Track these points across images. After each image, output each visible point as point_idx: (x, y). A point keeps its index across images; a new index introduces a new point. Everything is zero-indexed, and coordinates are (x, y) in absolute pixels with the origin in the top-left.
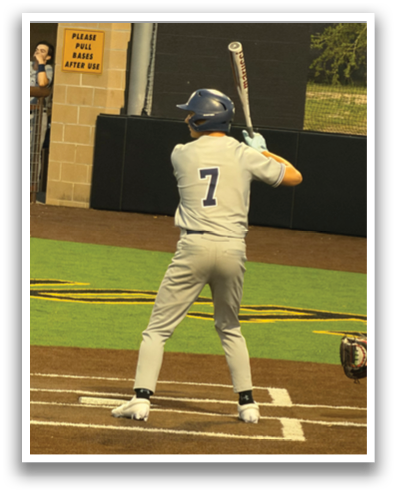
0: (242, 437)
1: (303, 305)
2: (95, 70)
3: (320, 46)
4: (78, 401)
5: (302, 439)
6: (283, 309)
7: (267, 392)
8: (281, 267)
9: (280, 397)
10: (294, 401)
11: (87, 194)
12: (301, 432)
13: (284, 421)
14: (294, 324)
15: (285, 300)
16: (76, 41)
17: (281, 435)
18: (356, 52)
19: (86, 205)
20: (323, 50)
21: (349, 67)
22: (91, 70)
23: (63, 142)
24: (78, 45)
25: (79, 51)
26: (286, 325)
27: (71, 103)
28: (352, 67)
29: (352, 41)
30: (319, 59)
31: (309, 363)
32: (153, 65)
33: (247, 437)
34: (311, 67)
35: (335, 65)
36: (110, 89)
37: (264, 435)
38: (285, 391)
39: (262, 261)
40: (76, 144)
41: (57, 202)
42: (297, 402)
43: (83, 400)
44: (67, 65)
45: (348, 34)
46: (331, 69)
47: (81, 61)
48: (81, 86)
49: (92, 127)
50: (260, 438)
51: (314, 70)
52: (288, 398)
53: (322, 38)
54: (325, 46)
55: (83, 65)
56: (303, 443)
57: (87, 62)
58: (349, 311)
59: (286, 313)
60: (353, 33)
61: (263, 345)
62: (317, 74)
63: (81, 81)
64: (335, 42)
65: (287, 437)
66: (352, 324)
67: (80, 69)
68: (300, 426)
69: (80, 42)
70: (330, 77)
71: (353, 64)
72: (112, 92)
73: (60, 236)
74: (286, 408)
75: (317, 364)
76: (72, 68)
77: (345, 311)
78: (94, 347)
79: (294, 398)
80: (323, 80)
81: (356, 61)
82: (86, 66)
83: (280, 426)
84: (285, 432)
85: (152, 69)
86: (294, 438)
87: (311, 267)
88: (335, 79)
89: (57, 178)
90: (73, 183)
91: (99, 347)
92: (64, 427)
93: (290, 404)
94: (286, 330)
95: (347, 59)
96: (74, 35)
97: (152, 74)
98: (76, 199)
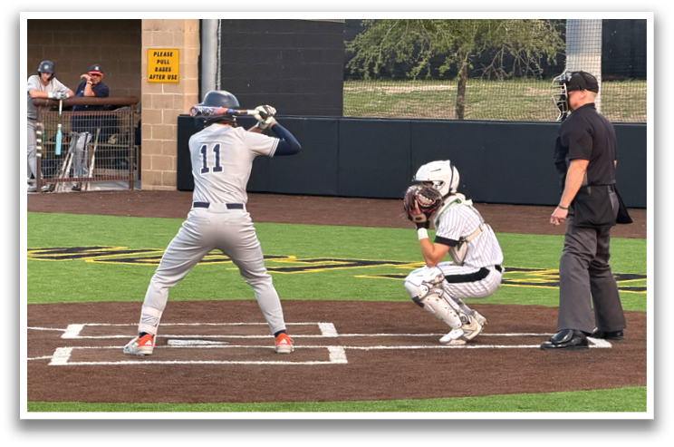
0: (297, 363)
1: (347, 256)
2: (174, 80)
3: (353, 49)
4: (166, 344)
5: (345, 361)
6: (331, 260)
7: (317, 326)
8: (330, 227)
9: (328, 329)
10: (339, 333)
11: (174, 179)
12: (345, 357)
13: (330, 348)
14: (339, 271)
15: (332, 253)
16: (157, 58)
17: (328, 360)
18: (382, 53)
19: (174, 188)
20: (355, 53)
21: (377, 65)
22: (171, 80)
23: (152, 139)
24: (158, 61)
25: (160, 65)
26: (333, 273)
27: (156, 107)
28: (380, 65)
29: (378, 44)
30: (353, 60)
31: (351, 302)
32: (219, 73)
33: (301, 363)
34: (347, 67)
35: (366, 64)
36: (186, 94)
37: (314, 361)
38: (331, 324)
39: (315, 223)
40: (162, 140)
41: (150, 187)
42: (342, 333)
43: (170, 342)
44: (151, 78)
45: (375, 39)
46: (363, 68)
47: (162, 73)
48: (163, 93)
49: (174, 126)
50: (311, 363)
51: (350, 69)
52: (334, 330)
53: (354, 43)
54: (357, 50)
55: (164, 77)
56: (347, 365)
57: (166, 74)
58: (383, 258)
59: (333, 263)
60: (378, 38)
61: (314, 289)
62: (352, 72)
63: (163, 90)
64: (365, 46)
65: (334, 361)
66: (386, 268)
67: (162, 80)
68: (344, 352)
69: (160, 58)
70: (363, 74)
71: (379, 62)
72: (189, 97)
73: (153, 214)
74: (332, 338)
75: (358, 302)
76: (155, 80)
77: (381, 258)
78: (179, 300)
79: (339, 330)
80: (358, 77)
81: (383, 60)
82: (166, 78)
83: (328, 352)
84: (331, 356)
85: (219, 77)
86: (339, 362)
87: (354, 225)
88: (366, 75)
89: (149, 168)
90: (162, 172)
91: (183, 299)
92: (156, 365)
93: (336, 335)
94: (333, 276)
95: (375, 58)
96: (155, 53)
97: (219, 80)
98: (165, 184)
